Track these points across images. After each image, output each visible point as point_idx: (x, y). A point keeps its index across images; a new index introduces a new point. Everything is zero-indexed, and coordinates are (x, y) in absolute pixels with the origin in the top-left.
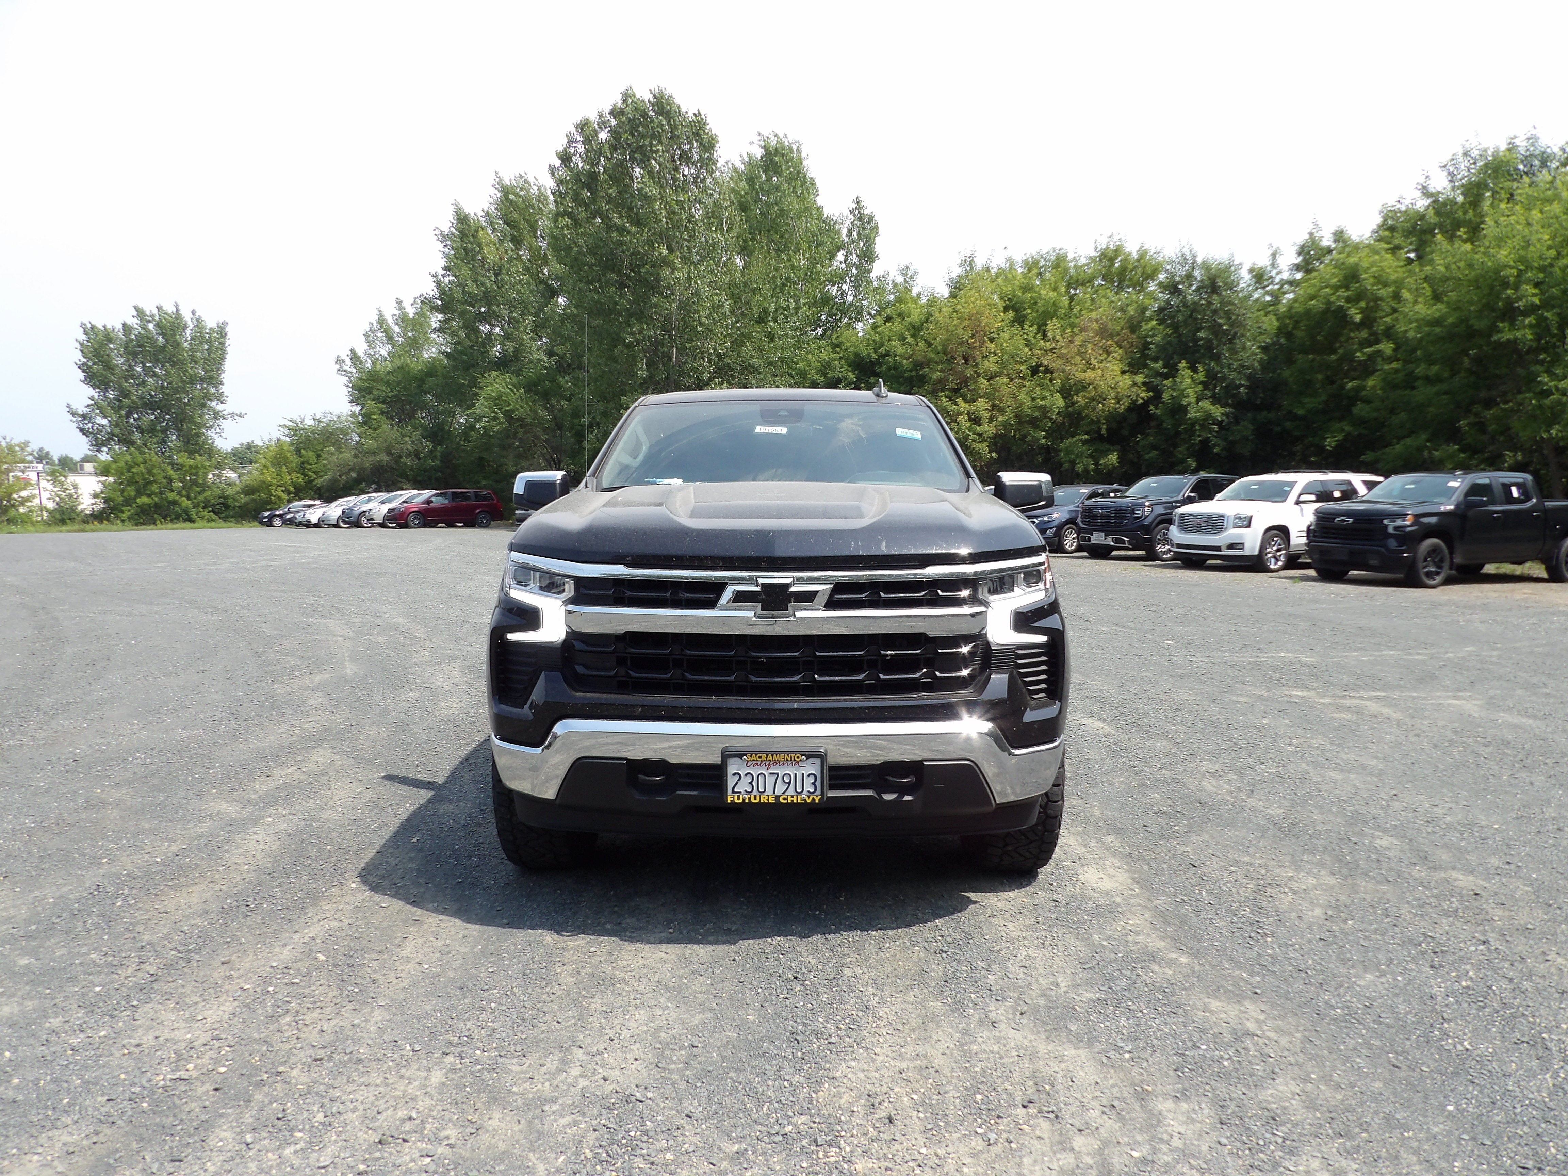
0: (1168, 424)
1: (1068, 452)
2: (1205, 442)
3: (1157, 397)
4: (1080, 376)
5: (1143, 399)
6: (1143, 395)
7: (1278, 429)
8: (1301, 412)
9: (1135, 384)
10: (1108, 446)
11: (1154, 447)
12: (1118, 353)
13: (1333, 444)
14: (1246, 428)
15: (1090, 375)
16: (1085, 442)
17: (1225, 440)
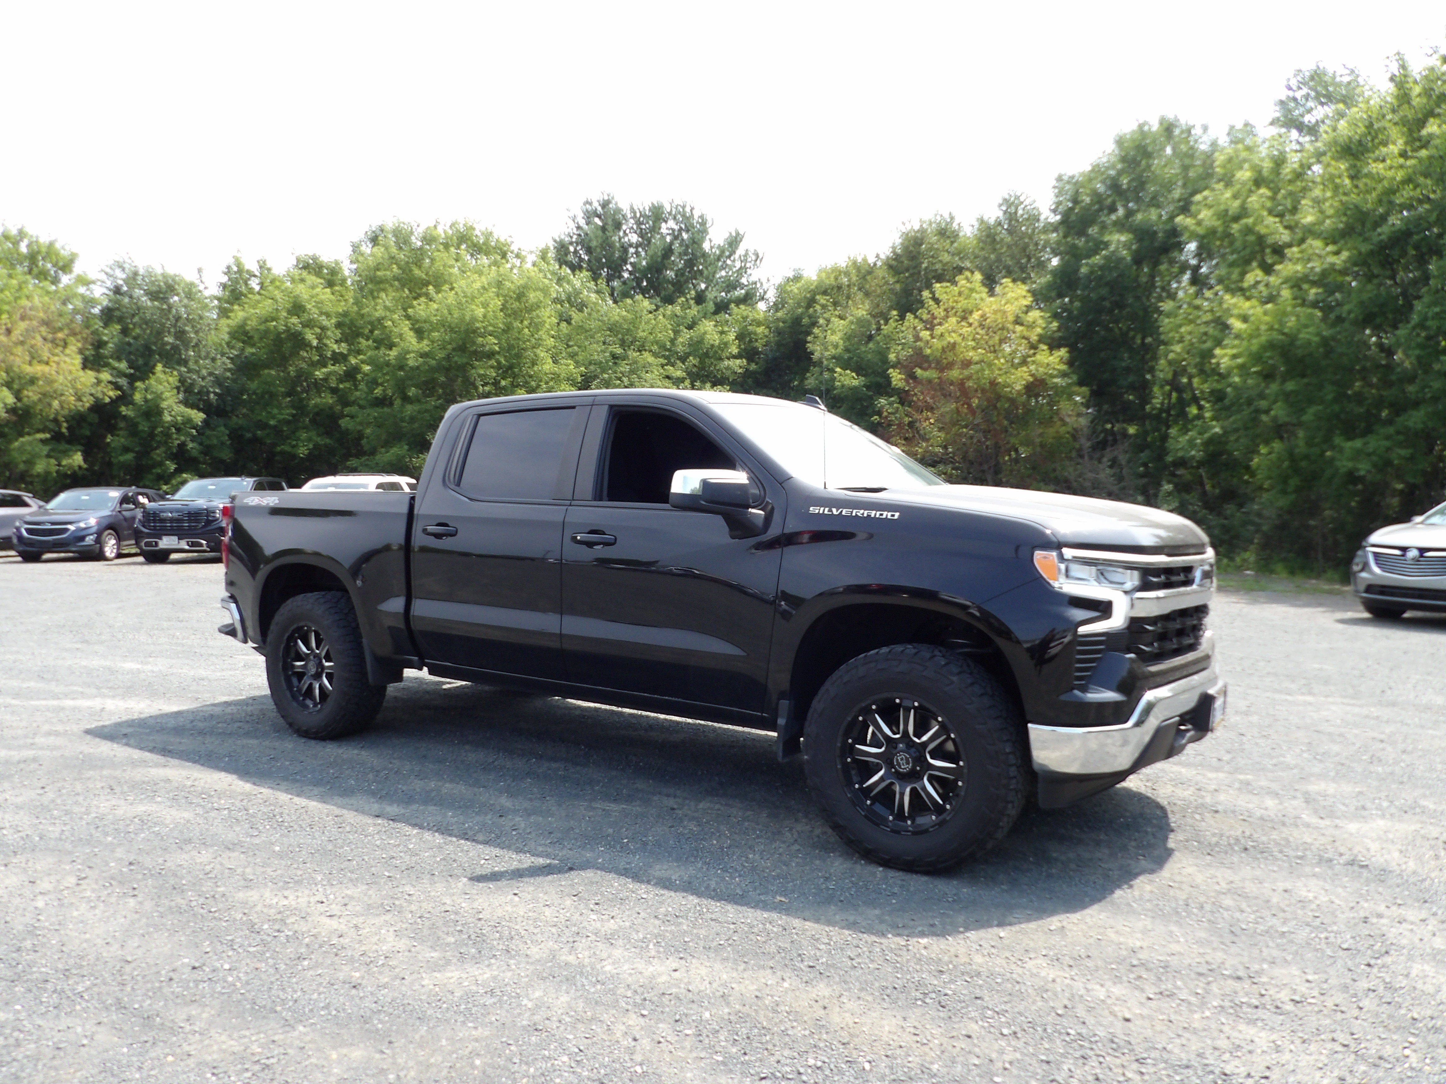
0: (144, 426)
1: (21, 450)
2: (182, 445)
3: (125, 398)
4: (28, 369)
5: (110, 398)
6: (111, 393)
7: (249, 435)
8: (272, 422)
9: (99, 382)
10: (67, 446)
11: (126, 450)
12: (73, 348)
13: (306, 452)
14: (221, 433)
15: (38, 369)
16: (43, 442)
17: (201, 444)
